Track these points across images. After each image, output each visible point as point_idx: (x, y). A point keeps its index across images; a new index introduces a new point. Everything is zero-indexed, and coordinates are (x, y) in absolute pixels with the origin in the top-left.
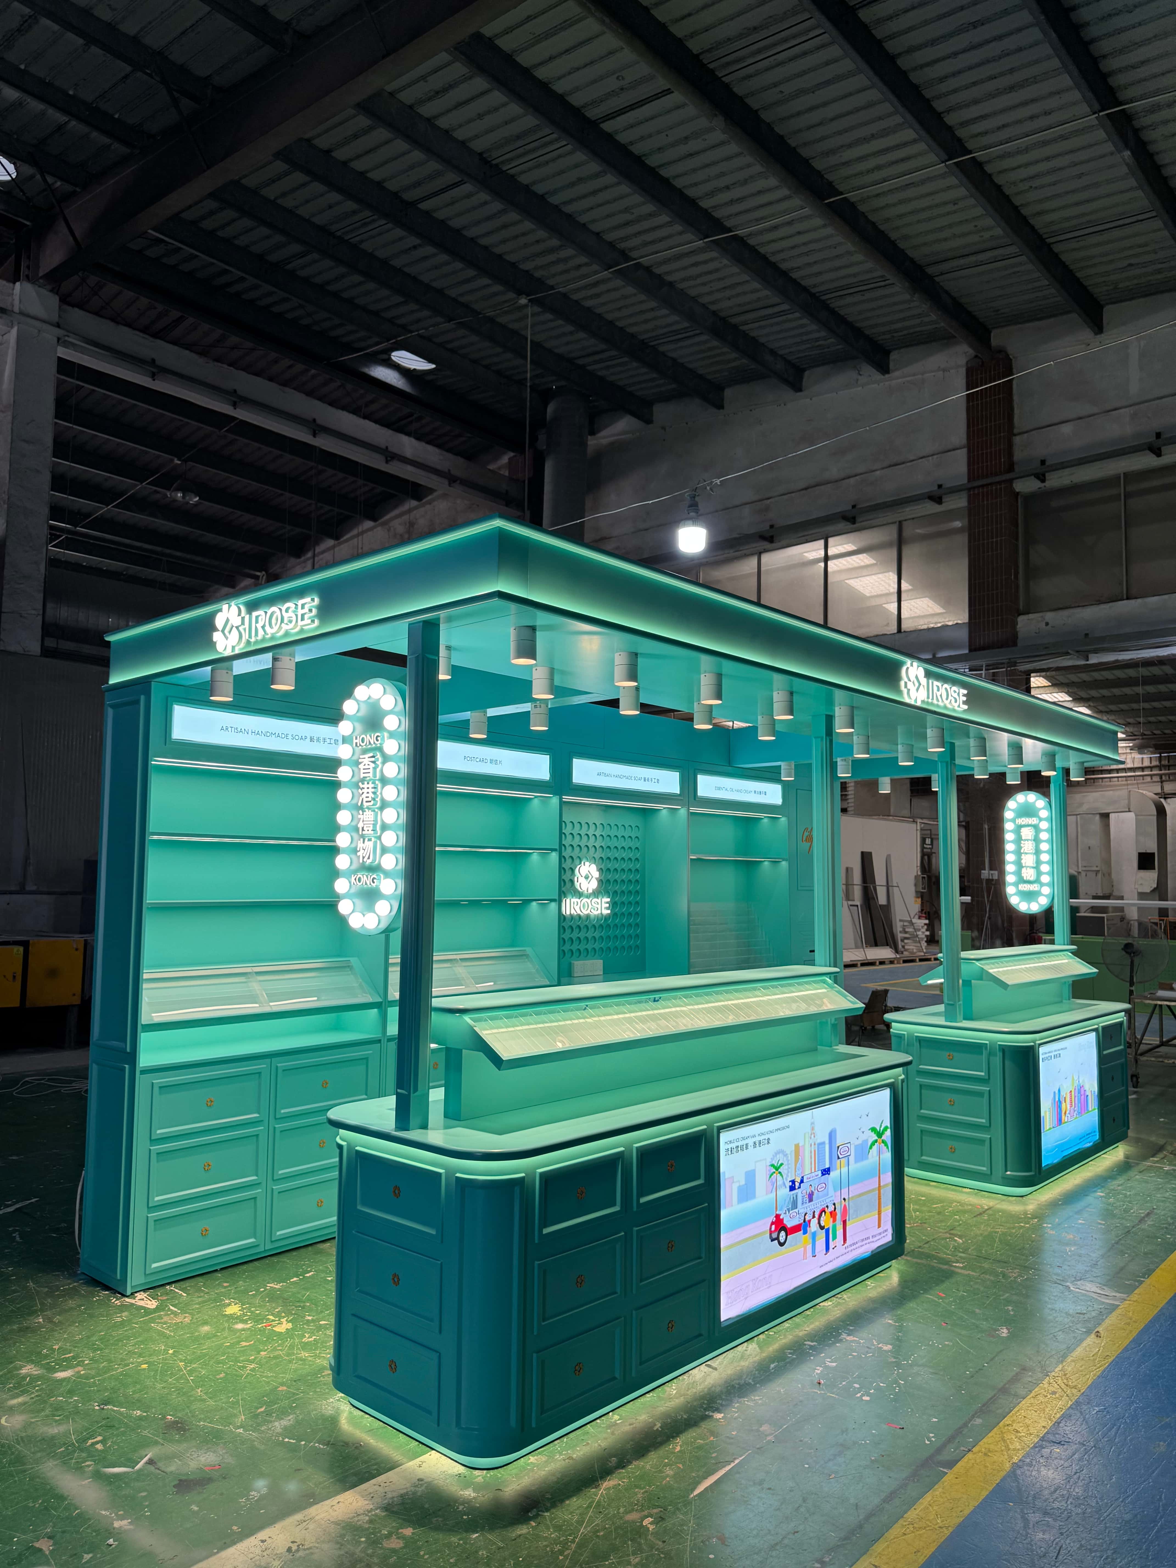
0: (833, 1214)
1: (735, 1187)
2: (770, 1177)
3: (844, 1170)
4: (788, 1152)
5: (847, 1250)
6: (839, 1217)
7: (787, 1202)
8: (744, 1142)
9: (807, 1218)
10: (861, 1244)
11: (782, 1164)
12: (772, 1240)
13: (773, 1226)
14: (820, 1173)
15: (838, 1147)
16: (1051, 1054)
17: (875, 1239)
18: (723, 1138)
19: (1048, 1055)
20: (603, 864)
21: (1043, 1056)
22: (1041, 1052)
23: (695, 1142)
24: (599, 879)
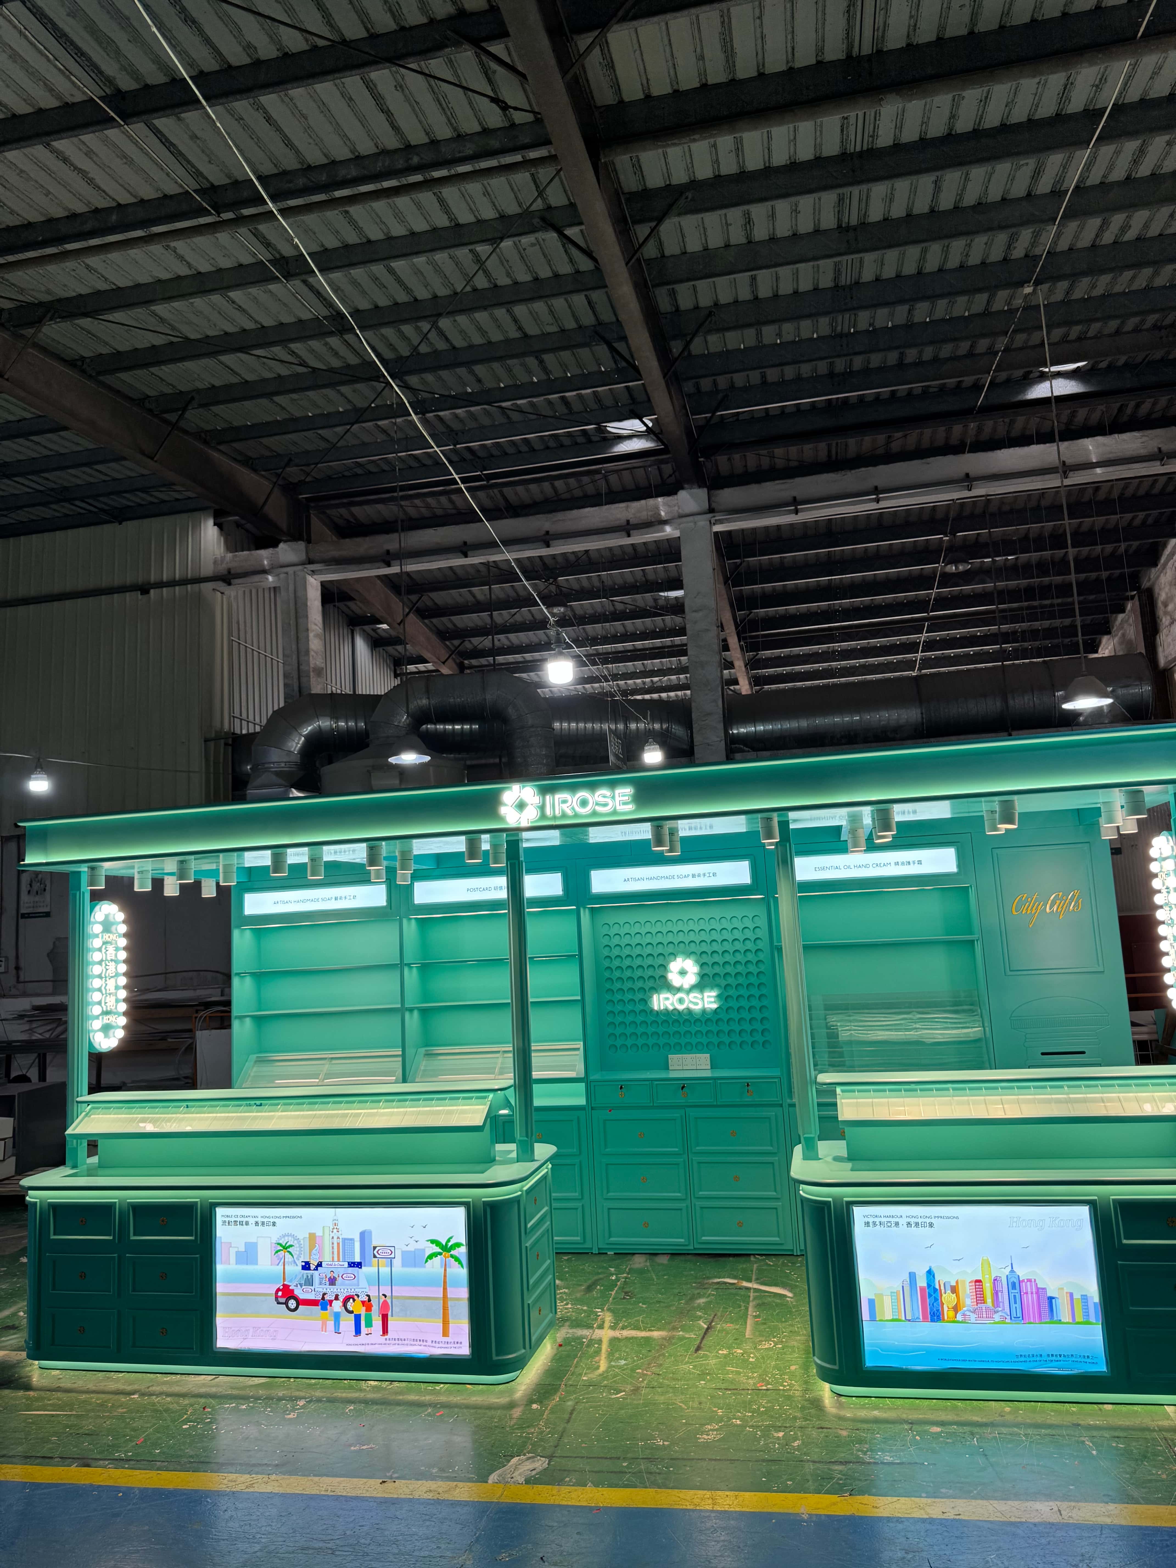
0: (367, 1304)
1: (233, 1252)
2: (277, 1252)
3: (385, 1270)
4: (301, 1237)
5: (388, 1342)
6: (375, 1308)
8: (244, 1220)
10: (412, 1343)
11: (291, 1246)
12: (279, 1303)
13: (280, 1294)
14: (346, 1265)
15: (375, 1248)
16: (897, 1220)
17: (437, 1345)
18: (220, 1212)
19: (883, 1220)
20: (705, 959)
21: (866, 1220)
22: (858, 1212)
23: (187, 1209)
24: (699, 974)
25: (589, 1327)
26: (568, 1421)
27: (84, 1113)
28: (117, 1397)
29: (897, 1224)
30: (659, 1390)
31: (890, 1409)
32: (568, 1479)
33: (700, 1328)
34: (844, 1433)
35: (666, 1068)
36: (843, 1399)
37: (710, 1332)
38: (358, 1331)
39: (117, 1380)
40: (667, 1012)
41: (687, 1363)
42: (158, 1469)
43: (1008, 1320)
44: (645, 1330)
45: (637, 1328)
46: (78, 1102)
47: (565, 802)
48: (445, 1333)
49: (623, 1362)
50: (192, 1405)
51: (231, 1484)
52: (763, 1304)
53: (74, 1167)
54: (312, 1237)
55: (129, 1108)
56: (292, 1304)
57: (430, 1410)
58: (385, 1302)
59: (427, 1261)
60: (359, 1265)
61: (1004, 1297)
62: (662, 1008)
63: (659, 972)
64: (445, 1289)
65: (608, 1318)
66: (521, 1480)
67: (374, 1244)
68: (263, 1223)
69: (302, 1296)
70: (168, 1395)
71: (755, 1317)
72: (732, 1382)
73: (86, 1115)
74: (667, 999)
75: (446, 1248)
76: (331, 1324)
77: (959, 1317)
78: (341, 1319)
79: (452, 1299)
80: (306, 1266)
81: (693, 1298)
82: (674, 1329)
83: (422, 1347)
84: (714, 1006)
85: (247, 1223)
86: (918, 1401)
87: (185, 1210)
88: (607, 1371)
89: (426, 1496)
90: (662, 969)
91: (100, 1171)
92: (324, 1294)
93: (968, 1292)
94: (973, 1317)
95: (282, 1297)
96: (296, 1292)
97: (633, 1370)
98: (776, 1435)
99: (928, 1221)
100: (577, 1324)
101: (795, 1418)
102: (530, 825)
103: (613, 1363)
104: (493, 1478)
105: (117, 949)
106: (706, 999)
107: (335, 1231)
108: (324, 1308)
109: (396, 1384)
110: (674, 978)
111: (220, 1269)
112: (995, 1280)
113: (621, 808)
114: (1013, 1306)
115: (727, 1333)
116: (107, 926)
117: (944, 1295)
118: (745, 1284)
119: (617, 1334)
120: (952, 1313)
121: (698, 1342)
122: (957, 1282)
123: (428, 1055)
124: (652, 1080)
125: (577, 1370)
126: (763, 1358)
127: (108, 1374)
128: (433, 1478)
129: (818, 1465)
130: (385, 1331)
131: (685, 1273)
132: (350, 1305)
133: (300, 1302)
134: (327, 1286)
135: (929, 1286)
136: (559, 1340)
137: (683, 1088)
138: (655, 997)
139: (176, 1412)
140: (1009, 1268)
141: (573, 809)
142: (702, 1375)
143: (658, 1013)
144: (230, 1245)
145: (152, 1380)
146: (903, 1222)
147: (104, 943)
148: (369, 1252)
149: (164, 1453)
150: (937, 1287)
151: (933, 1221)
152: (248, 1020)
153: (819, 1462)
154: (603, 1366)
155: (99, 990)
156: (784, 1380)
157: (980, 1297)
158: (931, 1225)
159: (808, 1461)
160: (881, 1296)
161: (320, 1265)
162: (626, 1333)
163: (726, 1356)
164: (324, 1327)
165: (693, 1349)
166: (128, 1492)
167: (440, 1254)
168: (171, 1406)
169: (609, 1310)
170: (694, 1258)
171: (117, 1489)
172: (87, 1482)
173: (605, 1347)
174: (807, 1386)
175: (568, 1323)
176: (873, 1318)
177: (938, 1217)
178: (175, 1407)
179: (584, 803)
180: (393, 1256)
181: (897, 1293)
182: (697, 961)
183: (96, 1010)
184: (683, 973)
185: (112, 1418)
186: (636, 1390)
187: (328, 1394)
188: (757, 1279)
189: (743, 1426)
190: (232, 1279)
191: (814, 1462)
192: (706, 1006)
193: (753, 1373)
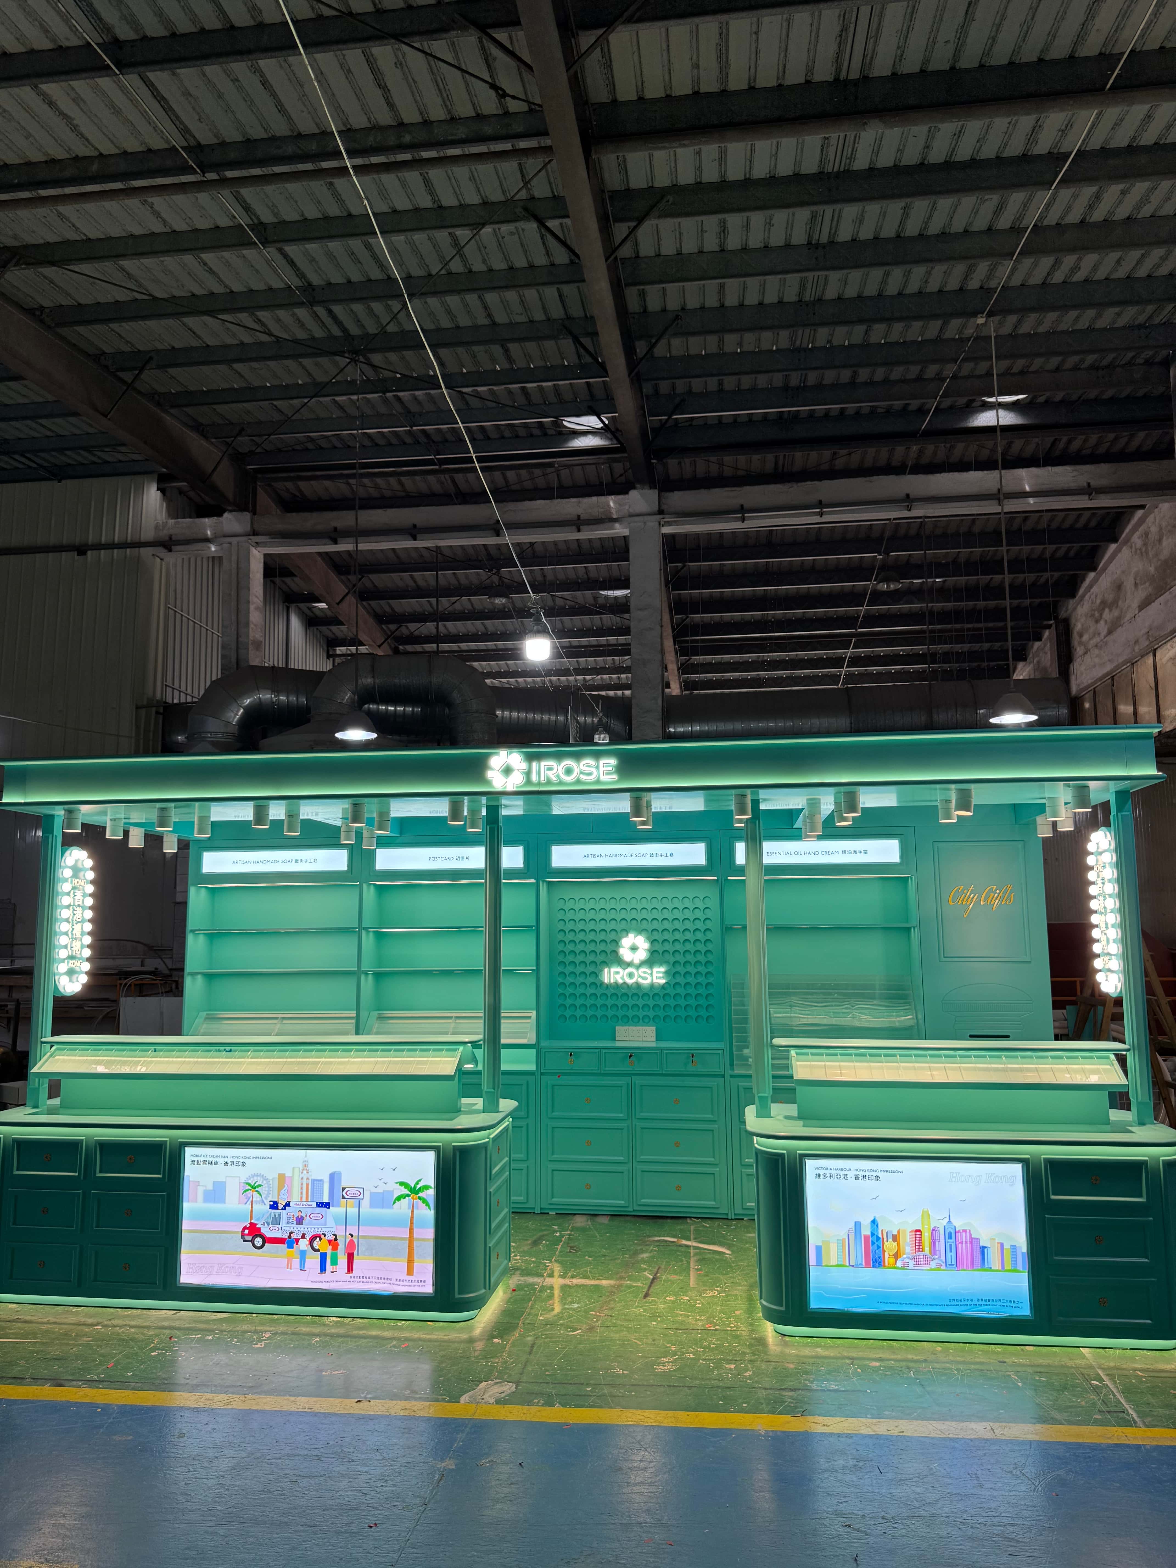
0: (334, 1243)
1: (200, 1191)
2: (245, 1191)
3: (352, 1211)
4: (270, 1178)
5: (352, 1279)
6: (341, 1247)
7: (265, 1217)
8: (214, 1159)
9: (294, 1236)
10: (377, 1281)
11: (260, 1186)
12: (245, 1241)
13: (247, 1232)
14: (314, 1205)
15: (343, 1189)
16: (846, 1173)
17: (401, 1283)
18: (189, 1151)
19: (833, 1172)
20: (656, 936)
21: (818, 1172)
22: (810, 1165)
23: (156, 1148)
24: (649, 950)
25: (540, 1275)
26: (530, 1353)
27: (49, 1054)
28: (80, 1327)
29: (846, 1176)
30: (614, 1329)
31: (831, 1347)
32: (536, 1401)
33: (646, 1278)
34: (791, 1366)
35: (614, 1039)
36: (787, 1339)
37: (656, 1282)
38: (323, 1269)
39: (77, 1313)
40: (616, 985)
41: (638, 1307)
42: (133, 1389)
43: (943, 1267)
44: (594, 1278)
45: (585, 1277)
46: (42, 1042)
47: (550, 769)
48: (410, 1272)
49: (576, 1305)
50: (157, 1336)
51: (208, 1402)
52: (704, 1259)
53: (35, 1107)
54: (282, 1178)
55: (95, 1050)
56: (258, 1241)
57: (394, 1343)
58: (352, 1242)
59: (394, 1203)
60: (327, 1205)
61: (940, 1245)
62: (612, 981)
63: (611, 947)
64: (411, 1230)
65: (557, 1269)
66: (492, 1401)
67: (344, 1185)
68: (232, 1163)
69: (268, 1234)
70: (131, 1327)
71: (698, 1270)
72: (682, 1323)
73: (51, 1056)
74: (618, 973)
75: (414, 1191)
76: (296, 1262)
77: (899, 1264)
78: (307, 1256)
79: (418, 1239)
80: (274, 1206)
81: (636, 1253)
82: (621, 1278)
83: (386, 1285)
84: (663, 981)
85: (216, 1163)
86: (856, 1341)
87: (154, 1149)
88: (561, 1313)
89: (402, 1413)
90: (614, 944)
91: (62, 1111)
92: (291, 1233)
93: (908, 1240)
94: (912, 1264)
95: (249, 1234)
96: (262, 1231)
97: (587, 1312)
98: (728, 1366)
99: (875, 1174)
100: (527, 1273)
101: (744, 1353)
102: (515, 789)
103: (567, 1306)
104: (464, 1399)
105: (84, 895)
106: (655, 975)
107: (305, 1172)
108: (290, 1246)
109: (358, 1320)
110: (625, 953)
111: (187, 1206)
112: (933, 1230)
113: (603, 778)
114: (949, 1254)
115: (672, 1282)
116: (76, 871)
117: (886, 1243)
118: (684, 1242)
119: (567, 1281)
120: (892, 1260)
121: (645, 1290)
122: (899, 1232)
123: (380, 1018)
124: (601, 1048)
125: (533, 1311)
126: (709, 1304)
127: (67, 1308)
128: (407, 1399)
129: (769, 1391)
130: (350, 1269)
131: (626, 1232)
132: (317, 1244)
133: (266, 1240)
134: (295, 1225)
135: (873, 1234)
136: (512, 1286)
137: (631, 1056)
138: (606, 970)
139: (142, 1341)
140: (947, 1220)
141: (558, 776)
142: (654, 1317)
143: (608, 986)
144: (197, 1184)
145: (112, 1314)
146: (851, 1174)
147: (74, 888)
148: (338, 1193)
149: (136, 1376)
150: (880, 1236)
151: (879, 1174)
152: (199, 977)
153: (771, 1389)
154: (557, 1308)
155: (66, 934)
156: (730, 1323)
157: (918, 1245)
158: (877, 1178)
159: (760, 1388)
160: (827, 1243)
161: (288, 1204)
162: (575, 1281)
163: (673, 1302)
164: (289, 1265)
165: (641, 1295)
166: (106, 1408)
167: (408, 1196)
168: (136, 1336)
169: (556, 1261)
170: (632, 1219)
171: (97, 1406)
172: (64, 1399)
173: (557, 1292)
174: (753, 1326)
175: (518, 1272)
176: (819, 1263)
177: (884, 1171)
178: (141, 1337)
179: (569, 771)
180: (361, 1197)
181: (844, 1240)
182: (648, 938)
183: (63, 954)
184: (634, 948)
185: (80, 1345)
186: (591, 1329)
187: (291, 1329)
188: (695, 1239)
189: (696, 1360)
190: (198, 1216)
191: (766, 1389)
192: (655, 981)
193: (701, 1316)
